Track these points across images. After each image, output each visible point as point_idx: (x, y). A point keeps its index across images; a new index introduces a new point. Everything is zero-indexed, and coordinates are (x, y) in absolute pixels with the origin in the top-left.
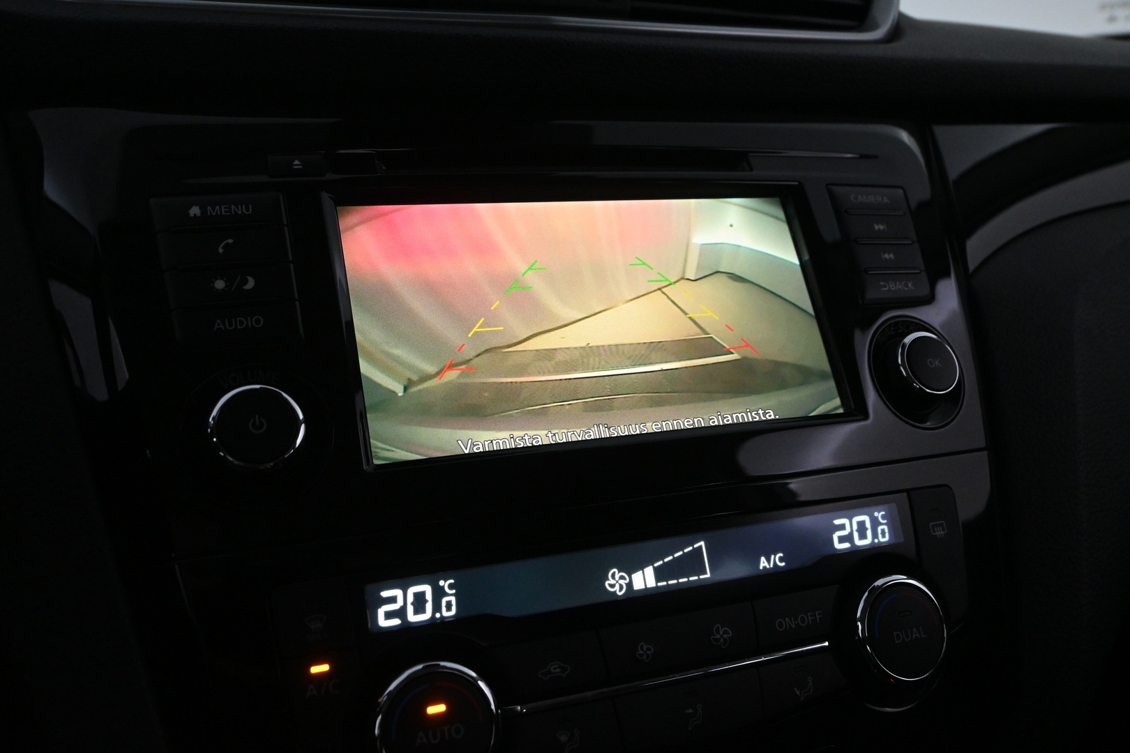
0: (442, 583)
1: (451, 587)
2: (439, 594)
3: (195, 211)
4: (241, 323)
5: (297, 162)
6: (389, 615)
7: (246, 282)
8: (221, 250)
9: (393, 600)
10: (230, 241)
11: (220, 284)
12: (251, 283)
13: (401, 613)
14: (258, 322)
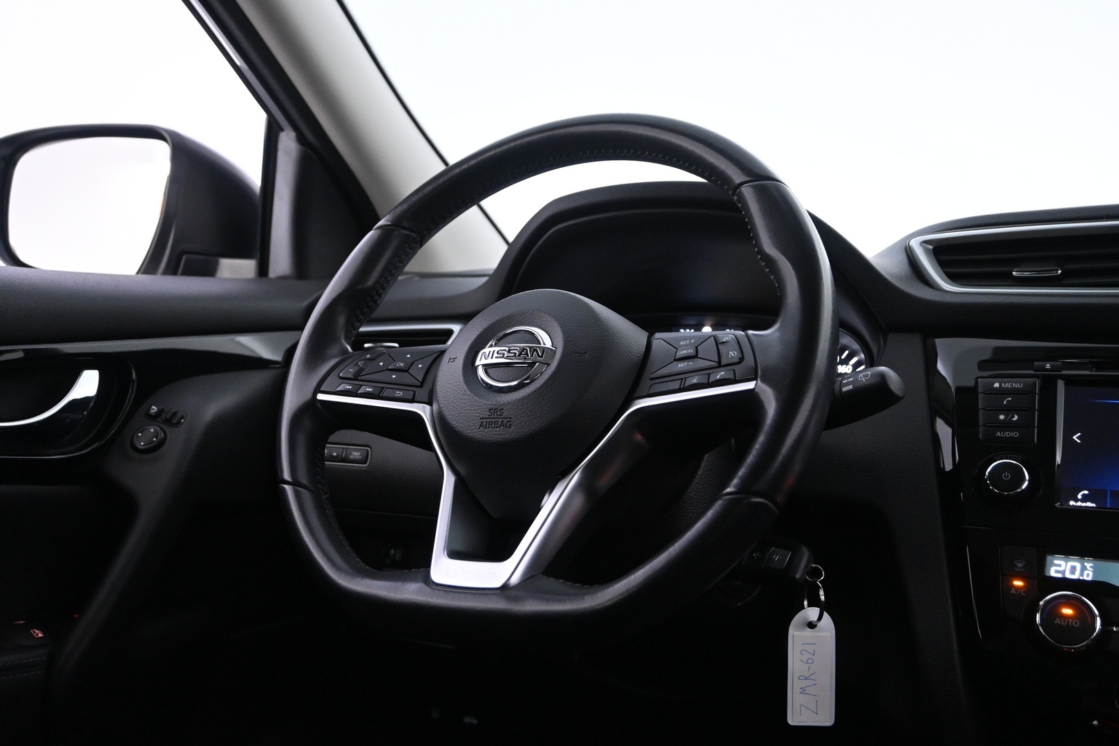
0: (1086, 564)
1: (1091, 567)
2: (1084, 568)
3: (997, 385)
4: (1008, 434)
5: (1048, 365)
6: (1057, 572)
7: (1014, 417)
8: (1005, 403)
9: (1060, 566)
10: (1010, 399)
11: (1002, 417)
12: (1016, 418)
13: (1063, 572)
14: (1016, 434)
